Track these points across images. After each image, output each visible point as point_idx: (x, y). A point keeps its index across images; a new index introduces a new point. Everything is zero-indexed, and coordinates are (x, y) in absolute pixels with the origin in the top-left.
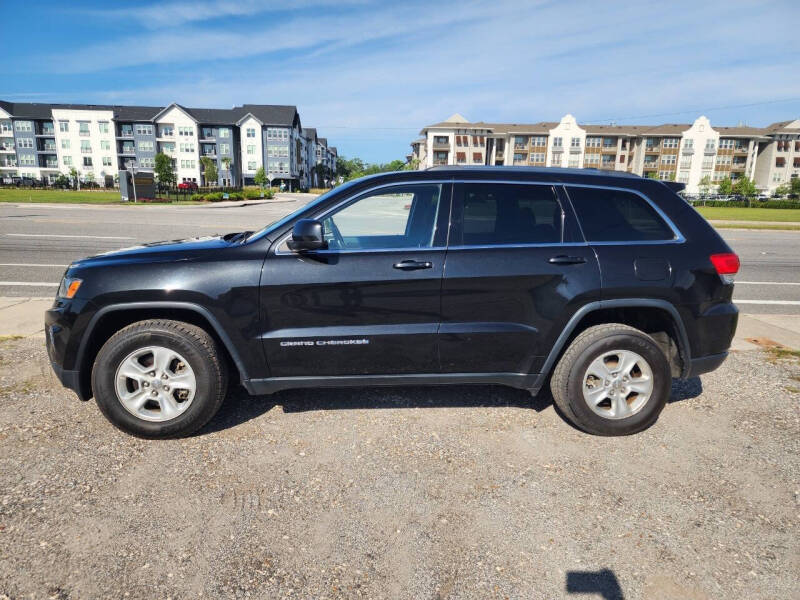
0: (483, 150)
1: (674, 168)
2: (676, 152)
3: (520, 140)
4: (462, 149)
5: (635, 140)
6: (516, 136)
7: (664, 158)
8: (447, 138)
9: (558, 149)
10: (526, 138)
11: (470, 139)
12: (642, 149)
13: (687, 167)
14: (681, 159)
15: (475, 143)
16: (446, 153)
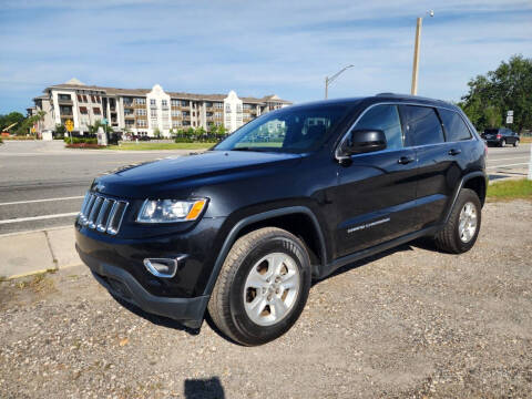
0: (100, 106)
1: (222, 120)
2: (222, 111)
3: (127, 100)
4: (83, 104)
5: (199, 103)
6: (124, 97)
7: (216, 114)
8: (69, 96)
9: (153, 106)
10: (131, 98)
11: (89, 98)
12: (204, 109)
13: (229, 120)
14: (225, 115)
15: (93, 101)
16: (70, 107)
